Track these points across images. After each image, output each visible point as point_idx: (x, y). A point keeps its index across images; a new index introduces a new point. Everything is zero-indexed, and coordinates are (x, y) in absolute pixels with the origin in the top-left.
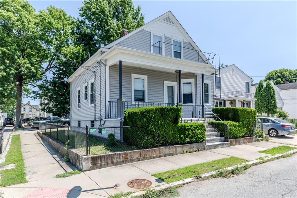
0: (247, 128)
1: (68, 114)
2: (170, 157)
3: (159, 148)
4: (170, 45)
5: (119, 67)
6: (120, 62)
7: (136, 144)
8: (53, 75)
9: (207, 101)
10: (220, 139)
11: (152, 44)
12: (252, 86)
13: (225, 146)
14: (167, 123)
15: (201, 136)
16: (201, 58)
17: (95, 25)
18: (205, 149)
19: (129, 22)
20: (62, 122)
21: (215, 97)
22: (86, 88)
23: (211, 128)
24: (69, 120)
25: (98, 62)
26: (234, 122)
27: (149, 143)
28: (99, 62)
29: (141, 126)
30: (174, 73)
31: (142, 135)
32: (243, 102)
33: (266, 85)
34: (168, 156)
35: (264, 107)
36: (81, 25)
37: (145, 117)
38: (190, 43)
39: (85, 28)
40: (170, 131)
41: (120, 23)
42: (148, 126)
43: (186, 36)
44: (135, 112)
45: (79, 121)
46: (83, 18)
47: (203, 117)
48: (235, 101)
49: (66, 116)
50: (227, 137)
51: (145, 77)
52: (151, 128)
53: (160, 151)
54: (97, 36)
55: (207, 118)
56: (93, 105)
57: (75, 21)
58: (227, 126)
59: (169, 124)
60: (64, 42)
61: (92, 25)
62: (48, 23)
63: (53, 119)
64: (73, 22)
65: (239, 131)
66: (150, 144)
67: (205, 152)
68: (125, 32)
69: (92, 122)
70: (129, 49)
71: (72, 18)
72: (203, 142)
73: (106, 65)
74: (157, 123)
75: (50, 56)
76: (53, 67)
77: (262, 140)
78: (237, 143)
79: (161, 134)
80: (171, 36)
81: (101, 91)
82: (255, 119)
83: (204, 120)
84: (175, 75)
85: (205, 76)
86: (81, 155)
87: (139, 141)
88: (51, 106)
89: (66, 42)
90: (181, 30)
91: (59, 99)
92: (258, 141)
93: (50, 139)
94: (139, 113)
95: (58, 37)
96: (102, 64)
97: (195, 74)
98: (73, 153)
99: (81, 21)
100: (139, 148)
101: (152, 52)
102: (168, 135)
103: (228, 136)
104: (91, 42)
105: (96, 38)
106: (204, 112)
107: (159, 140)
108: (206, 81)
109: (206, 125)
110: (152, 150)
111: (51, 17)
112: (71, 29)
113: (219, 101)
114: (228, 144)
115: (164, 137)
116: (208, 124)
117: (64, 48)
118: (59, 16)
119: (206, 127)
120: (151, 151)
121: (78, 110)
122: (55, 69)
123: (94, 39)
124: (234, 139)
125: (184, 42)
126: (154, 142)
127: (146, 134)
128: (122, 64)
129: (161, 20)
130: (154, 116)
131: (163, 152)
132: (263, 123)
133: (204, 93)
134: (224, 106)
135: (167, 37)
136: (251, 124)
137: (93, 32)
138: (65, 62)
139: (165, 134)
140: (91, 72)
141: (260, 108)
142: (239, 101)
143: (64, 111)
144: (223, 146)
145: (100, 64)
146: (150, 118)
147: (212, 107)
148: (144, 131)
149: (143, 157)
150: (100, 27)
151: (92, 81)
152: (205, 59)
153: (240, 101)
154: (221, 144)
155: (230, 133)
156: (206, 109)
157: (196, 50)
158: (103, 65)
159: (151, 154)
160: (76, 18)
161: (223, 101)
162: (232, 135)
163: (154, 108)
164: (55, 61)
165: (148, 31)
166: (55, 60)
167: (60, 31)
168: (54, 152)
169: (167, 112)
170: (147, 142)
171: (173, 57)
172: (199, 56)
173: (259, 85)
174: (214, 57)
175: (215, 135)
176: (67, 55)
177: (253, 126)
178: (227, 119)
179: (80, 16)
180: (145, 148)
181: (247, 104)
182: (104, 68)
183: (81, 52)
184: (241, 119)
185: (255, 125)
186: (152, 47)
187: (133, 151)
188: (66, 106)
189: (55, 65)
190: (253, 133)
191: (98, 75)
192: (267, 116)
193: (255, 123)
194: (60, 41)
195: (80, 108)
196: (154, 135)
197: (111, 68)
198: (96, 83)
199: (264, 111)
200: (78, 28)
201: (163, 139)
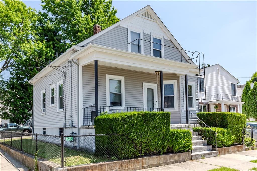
0: (237, 135)
1: (27, 121)
2: (155, 169)
3: (141, 158)
4: (150, 43)
5: (94, 67)
6: (96, 62)
7: (117, 154)
8: (11, 75)
9: (191, 105)
10: (207, 148)
11: (129, 42)
12: (238, 88)
13: (213, 155)
14: (151, 130)
15: (187, 144)
16: (184, 57)
17: (60, 18)
18: (191, 159)
19: (99, 15)
20: (21, 129)
21: (200, 101)
22: (53, 90)
23: (196, 135)
24: (29, 127)
25: (68, 62)
26: (222, 129)
27: (131, 152)
28: (70, 61)
29: (122, 134)
30: (155, 74)
31: (123, 144)
32: (229, 106)
33: (253, 87)
34: (151, 167)
35: (253, 112)
36: (43, 19)
37: (126, 124)
38: (171, 40)
39: (49, 22)
40: (154, 139)
41: (89, 16)
42: (129, 134)
43: (166, 33)
44: (115, 118)
45: (44, 129)
46: (45, 11)
47: (187, 123)
48: (221, 104)
49: (25, 122)
50: (215, 146)
51: (122, 79)
52: (132, 136)
53: (142, 162)
54: (61, 31)
55: (192, 124)
56: (62, 110)
57: (37, 13)
58: (215, 134)
59: (152, 131)
60: (24, 38)
61: (56, 19)
62: (4, 16)
63: (11, 126)
64: (34, 15)
65: (228, 138)
66: (131, 154)
67: (191, 162)
68: (96, 27)
69: (61, 129)
70: (106, 48)
71: (32, 10)
72: (189, 151)
73: (79, 65)
74: (139, 130)
75: (7, 53)
76: (10, 66)
77: (253, 149)
78: (226, 153)
79: (144, 143)
80: (150, 33)
81: (72, 93)
82: (245, 125)
83: (188, 127)
84: (156, 76)
85: (189, 77)
86: (55, 168)
87: (120, 150)
88: (8, 111)
89: (26, 37)
90: (161, 27)
91: (18, 103)
92: (248, 149)
93: (11, 149)
94: (120, 119)
95: (17, 32)
96: (73, 64)
97: (178, 75)
98: (45, 165)
99: (43, 14)
100: (120, 159)
101: (130, 50)
102: (151, 143)
103: (216, 144)
104: (55, 38)
105: (60, 33)
106: (189, 118)
107: (141, 149)
108: (189, 83)
109: (192, 132)
110: (134, 161)
111: (8, 10)
112: (32, 22)
113: (202, 105)
114: (216, 153)
115: (147, 146)
116: (194, 131)
117: (24, 44)
118: (17, 8)
119: (192, 135)
120: (132, 162)
121: (42, 115)
122: (13, 69)
123: (58, 34)
124: (223, 147)
125: (164, 39)
126: (136, 152)
127: (127, 143)
128: (98, 64)
129: (139, 15)
130: (137, 122)
131: (146, 163)
132: (253, 130)
133: (188, 96)
134: (209, 111)
135: (145, 34)
136: (241, 131)
137: (57, 26)
138: (25, 60)
139: (147, 143)
140: (60, 72)
141: (247, 113)
142: (224, 105)
143: (23, 117)
144: (211, 156)
145: (71, 64)
146: (131, 125)
147: (196, 111)
148: (125, 140)
149: (124, 168)
150: (65, 20)
151: (61, 82)
152: (187, 58)
153: (226, 105)
154: (208, 153)
155: (218, 141)
156: (191, 114)
157: (178, 48)
158: (75, 65)
159: (133, 166)
160: (38, 11)
161: (207, 105)
162: (220, 143)
163: (136, 113)
164: (12, 59)
165: (125, 27)
166: (13, 57)
167: (18, 24)
168: (18, 164)
169: (150, 118)
170: (129, 151)
171: (153, 56)
172: (182, 56)
173: (246, 87)
174: (198, 56)
175: (202, 144)
176: (28, 52)
177: (242, 133)
178: (215, 125)
179: (42, 8)
180: (126, 158)
181: (234, 108)
182: (77, 68)
183: (44, 49)
184: (229, 126)
185: (245, 132)
186: (130, 45)
187: (113, 162)
188: (26, 111)
189: (12, 64)
190: (243, 141)
191: (68, 76)
192: (255, 121)
193: (245, 130)
194: (19, 36)
195: (45, 114)
196: (136, 144)
197: (84, 68)
198: (66, 85)
199: (253, 116)
200: (40, 21)
201: (145, 148)
